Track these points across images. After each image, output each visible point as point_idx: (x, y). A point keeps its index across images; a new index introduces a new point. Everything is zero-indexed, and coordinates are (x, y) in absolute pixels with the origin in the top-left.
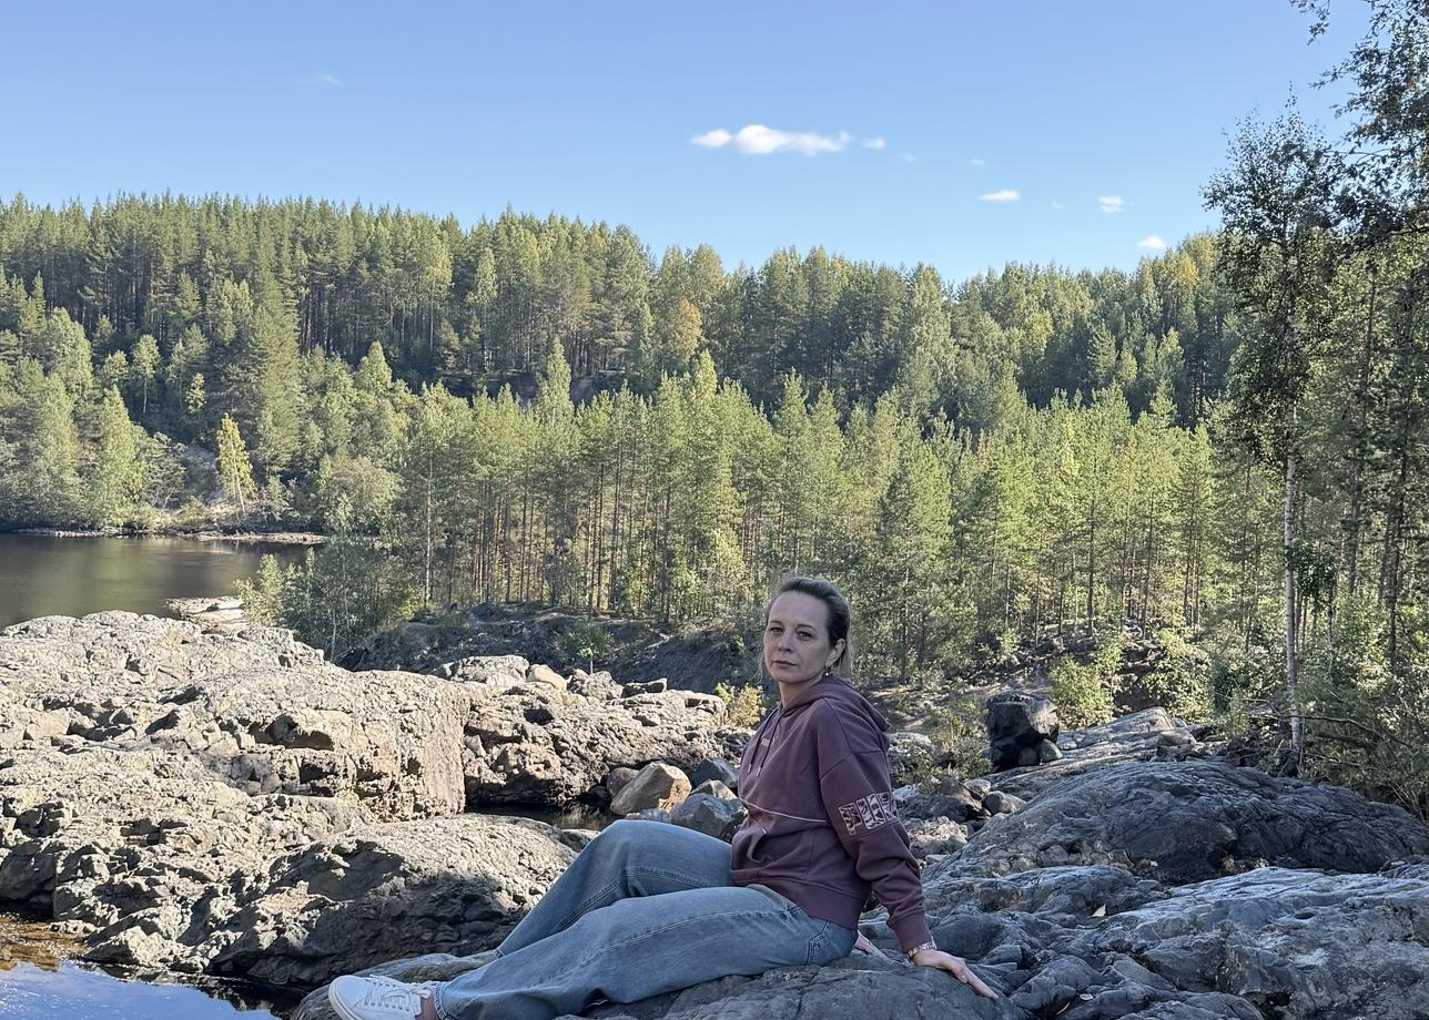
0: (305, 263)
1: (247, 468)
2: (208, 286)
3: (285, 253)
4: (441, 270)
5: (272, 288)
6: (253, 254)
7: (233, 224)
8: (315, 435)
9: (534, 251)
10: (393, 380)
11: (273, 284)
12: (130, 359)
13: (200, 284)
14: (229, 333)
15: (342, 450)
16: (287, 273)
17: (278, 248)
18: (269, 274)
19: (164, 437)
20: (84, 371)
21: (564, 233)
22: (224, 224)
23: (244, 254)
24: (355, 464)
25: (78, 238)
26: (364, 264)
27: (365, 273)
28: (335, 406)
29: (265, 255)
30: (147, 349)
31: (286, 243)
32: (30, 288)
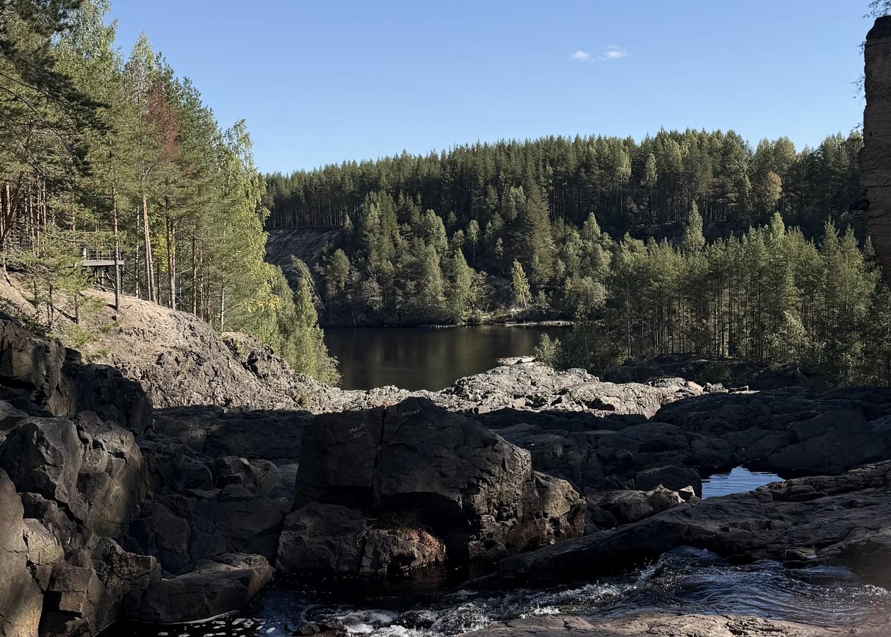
0: (551, 172)
1: (527, 287)
2: (502, 191)
3: (541, 169)
4: (625, 168)
5: (535, 189)
6: (524, 171)
7: (513, 155)
8: (562, 266)
9: (678, 151)
10: (602, 233)
11: (535, 186)
12: (465, 233)
13: (498, 190)
14: (514, 214)
15: (576, 274)
16: (542, 179)
17: (537, 165)
18: (533, 181)
19: (484, 273)
20: (444, 241)
21: (695, 140)
22: (508, 156)
23: (519, 171)
24: (583, 281)
25: (436, 170)
26: (583, 170)
27: (583, 175)
28: (571, 249)
29: (530, 172)
30: (474, 227)
31: (541, 162)
32: (415, 201)
